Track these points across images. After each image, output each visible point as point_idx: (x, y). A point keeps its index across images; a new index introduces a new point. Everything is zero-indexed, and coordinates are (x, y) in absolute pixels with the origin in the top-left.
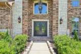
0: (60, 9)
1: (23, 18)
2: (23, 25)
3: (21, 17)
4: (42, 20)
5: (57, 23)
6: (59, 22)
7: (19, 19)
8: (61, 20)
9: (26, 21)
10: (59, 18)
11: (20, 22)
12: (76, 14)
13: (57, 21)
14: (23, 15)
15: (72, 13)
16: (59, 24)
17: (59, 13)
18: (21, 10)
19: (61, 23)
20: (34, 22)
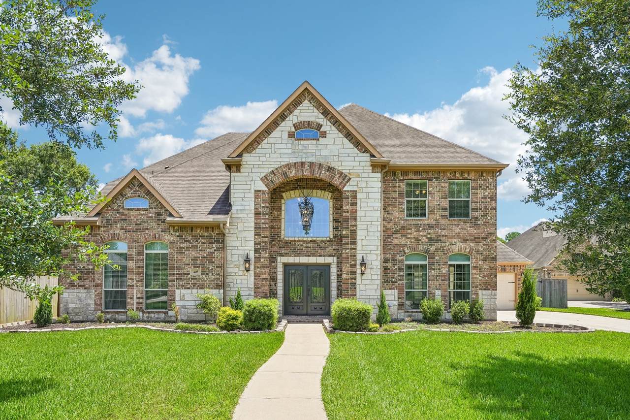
0: (360, 234)
1: (257, 259)
2: (257, 277)
3: (252, 255)
4: (312, 260)
5: (354, 273)
6: (359, 271)
7: (247, 260)
8: (363, 264)
9: (263, 266)
10: (359, 258)
11: (248, 270)
12: (417, 240)
13: (354, 266)
14: (256, 251)
15: (403, 240)
16: (358, 276)
17: (359, 242)
18: (251, 234)
19: (363, 273)
20: (286, 265)
